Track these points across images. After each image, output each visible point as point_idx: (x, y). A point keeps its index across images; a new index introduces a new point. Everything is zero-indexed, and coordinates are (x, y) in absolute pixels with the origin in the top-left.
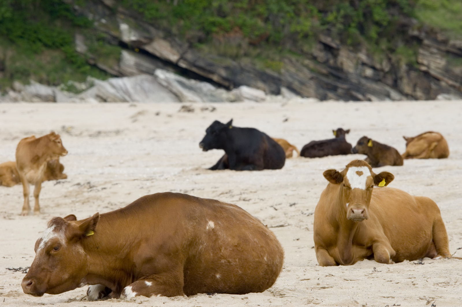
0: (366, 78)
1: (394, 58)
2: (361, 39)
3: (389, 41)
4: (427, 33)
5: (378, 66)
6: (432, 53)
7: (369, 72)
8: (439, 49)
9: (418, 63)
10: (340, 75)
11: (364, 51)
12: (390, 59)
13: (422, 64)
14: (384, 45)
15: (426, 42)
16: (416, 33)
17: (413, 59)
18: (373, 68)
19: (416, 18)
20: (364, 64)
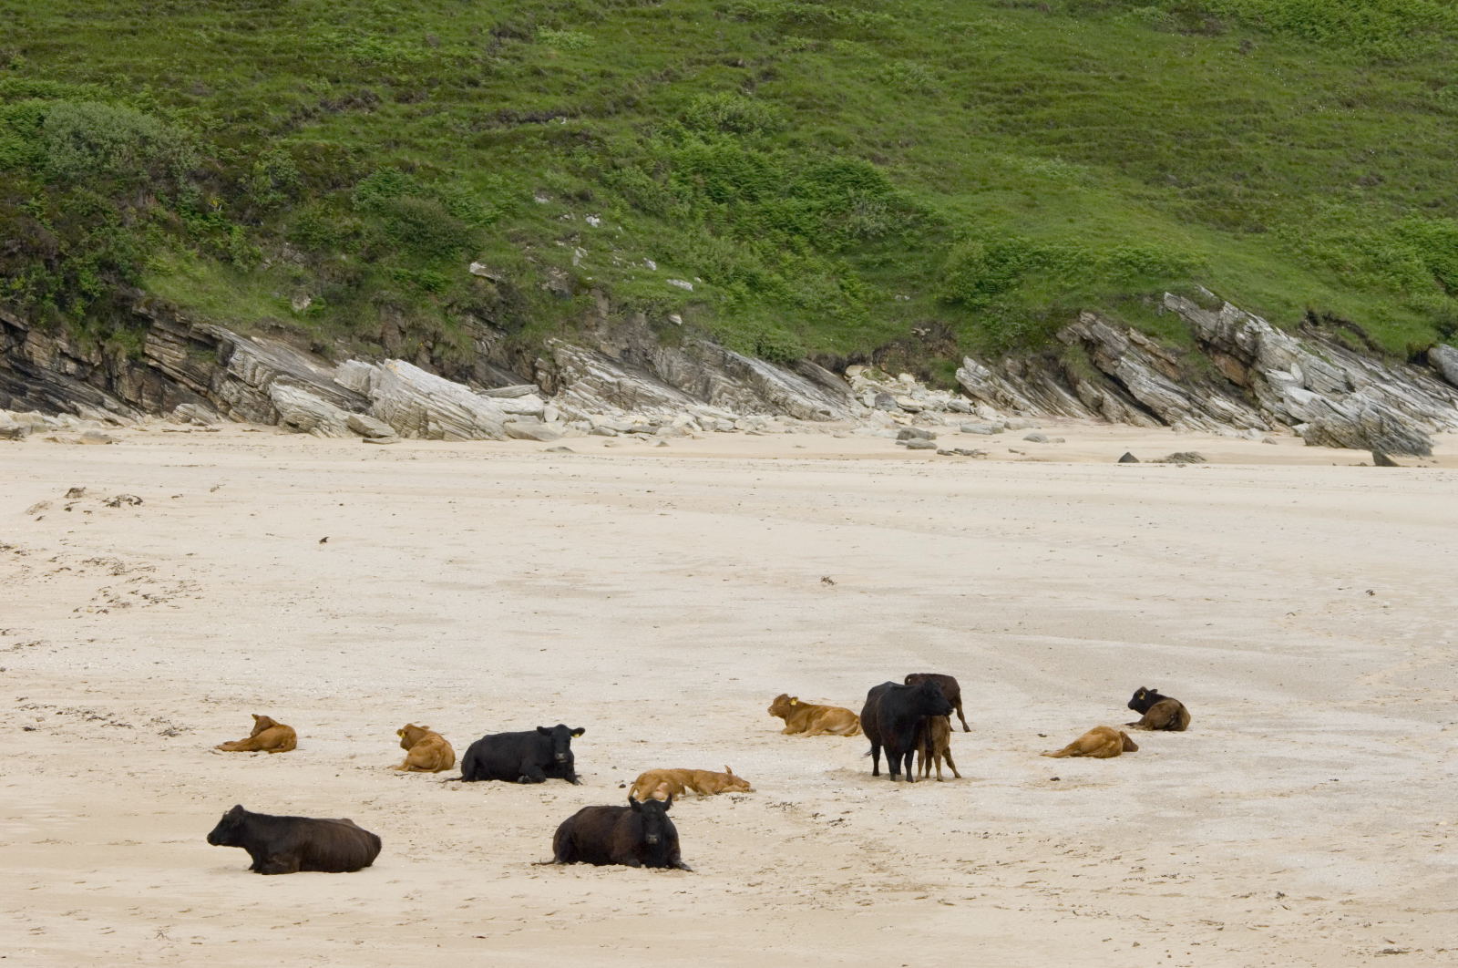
0: (67, 374)
1: (108, 347)
2: (61, 317)
3: (101, 321)
4: (159, 310)
5: (84, 358)
6: (165, 340)
7: (71, 367)
8: (175, 335)
9: (144, 355)
10: (30, 371)
11: (64, 336)
12: (102, 348)
13: (151, 357)
14: (93, 327)
15: (157, 324)
16: (143, 310)
17: (138, 349)
18: (77, 361)
19: (144, 288)
20: (63, 354)
